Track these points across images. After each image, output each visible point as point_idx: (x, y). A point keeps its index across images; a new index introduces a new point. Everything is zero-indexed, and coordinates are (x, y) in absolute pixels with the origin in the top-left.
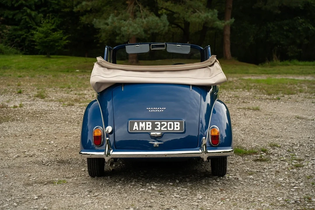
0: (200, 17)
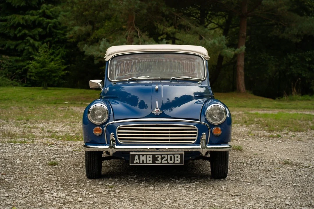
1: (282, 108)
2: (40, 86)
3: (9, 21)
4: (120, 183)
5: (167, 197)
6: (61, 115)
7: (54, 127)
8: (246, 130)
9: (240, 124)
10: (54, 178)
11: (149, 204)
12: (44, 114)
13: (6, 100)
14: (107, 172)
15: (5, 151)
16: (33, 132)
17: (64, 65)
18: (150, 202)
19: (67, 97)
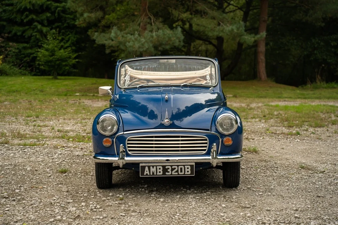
0: (224, 31)
1: (305, 98)
2: (49, 75)
3: (15, 5)
4: (131, 193)
5: (177, 210)
6: (72, 110)
7: (65, 125)
8: (264, 126)
9: (259, 119)
10: (64, 189)
11: (159, 219)
12: (54, 109)
13: (14, 92)
14: (118, 181)
15: (15, 155)
16: (43, 132)
17: (74, 53)
18: (160, 216)
19: (78, 88)
